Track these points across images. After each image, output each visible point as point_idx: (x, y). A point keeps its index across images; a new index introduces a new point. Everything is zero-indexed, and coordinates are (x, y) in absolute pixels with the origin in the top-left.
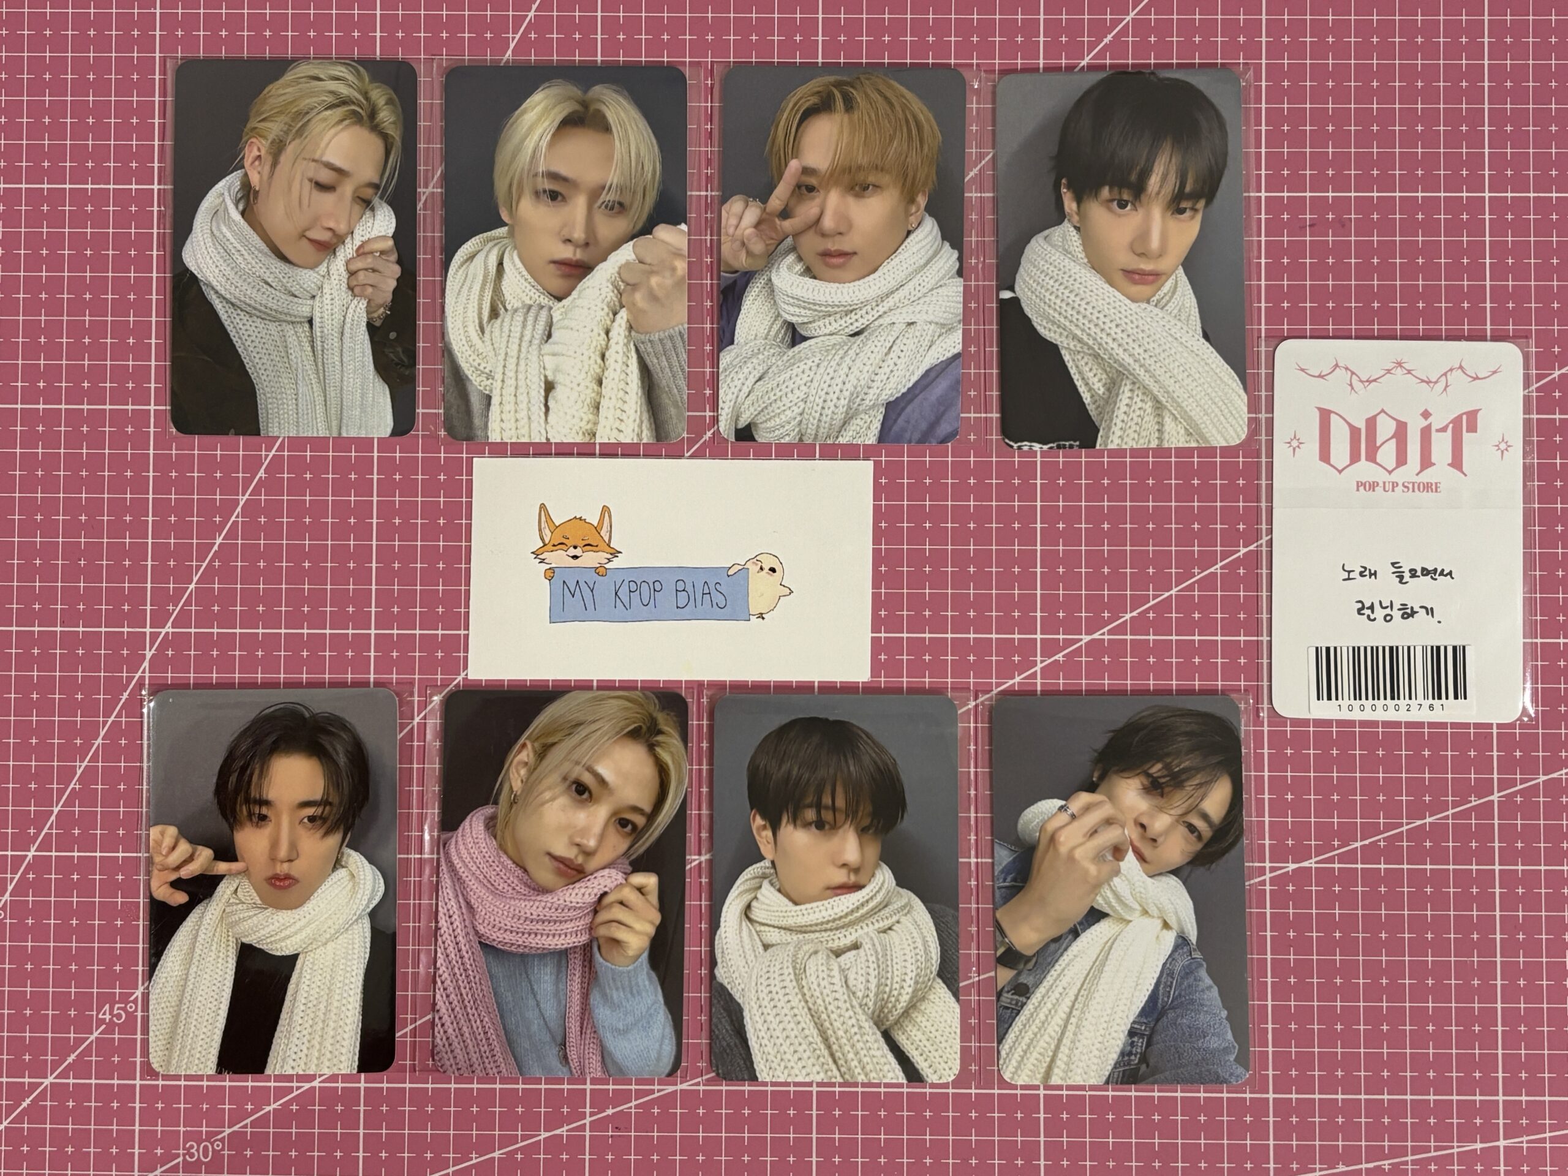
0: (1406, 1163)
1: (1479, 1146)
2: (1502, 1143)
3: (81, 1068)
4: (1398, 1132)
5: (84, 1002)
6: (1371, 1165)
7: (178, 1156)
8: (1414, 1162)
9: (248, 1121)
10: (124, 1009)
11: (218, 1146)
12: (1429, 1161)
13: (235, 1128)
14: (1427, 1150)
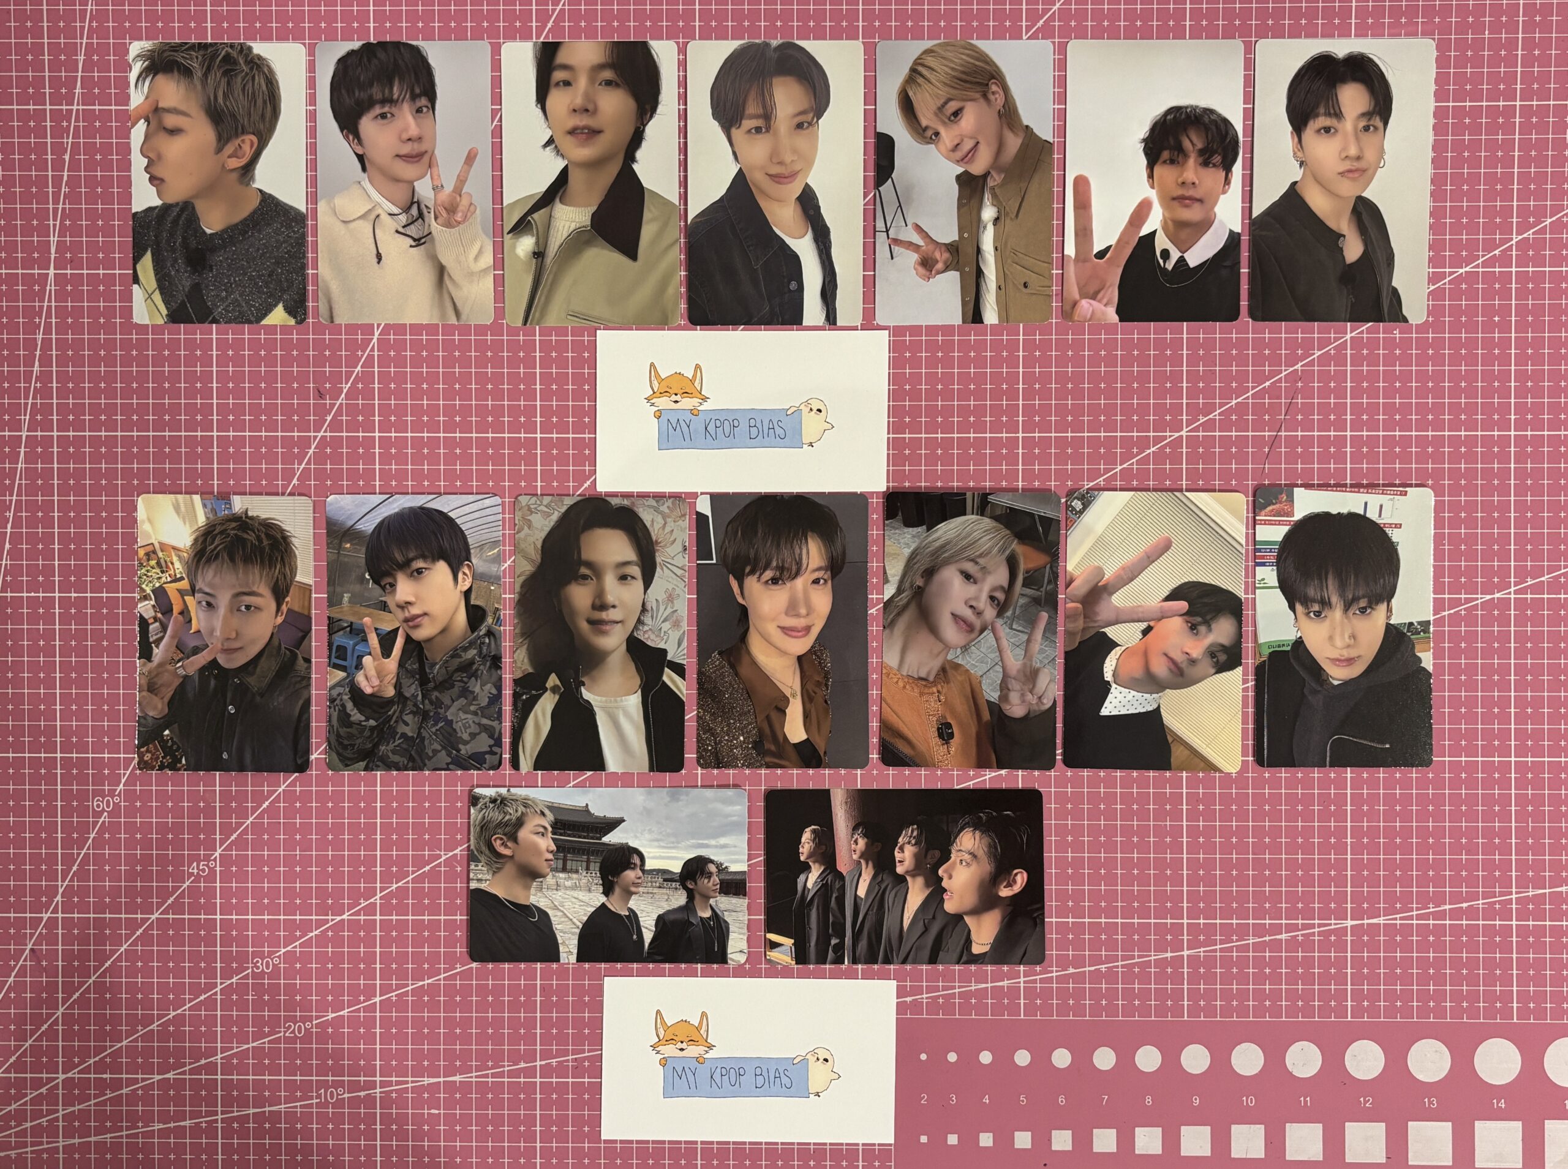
0: (1117, 967)
1: (1169, 955)
2: (1186, 953)
3: (177, 907)
4: (1112, 945)
5: (178, 861)
6: (1092, 968)
7: (248, 968)
8: (1123, 967)
9: (297, 943)
10: (207, 866)
11: (276, 961)
12: (1134, 965)
13: (289, 948)
14: (1133, 957)
